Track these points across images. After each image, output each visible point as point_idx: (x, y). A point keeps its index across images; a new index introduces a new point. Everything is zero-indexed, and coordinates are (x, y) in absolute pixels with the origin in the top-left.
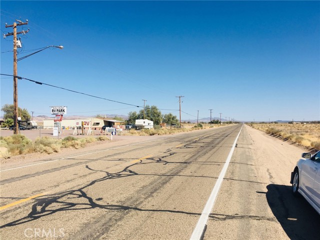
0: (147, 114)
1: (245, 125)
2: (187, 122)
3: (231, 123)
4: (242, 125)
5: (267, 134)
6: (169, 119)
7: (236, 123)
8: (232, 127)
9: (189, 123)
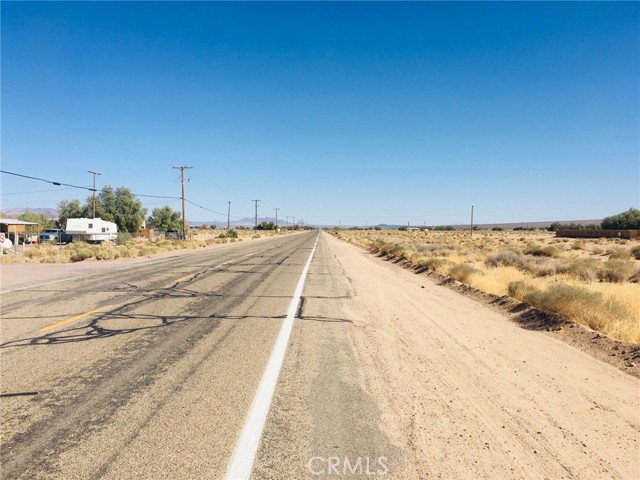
0: (107, 205)
1: (324, 233)
2: (208, 227)
3: (296, 228)
4: (317, 233)
5: (372, 253)
6: (164, 219)
7: (306, 228)
8: (297, 238)
9: (213, 228)
